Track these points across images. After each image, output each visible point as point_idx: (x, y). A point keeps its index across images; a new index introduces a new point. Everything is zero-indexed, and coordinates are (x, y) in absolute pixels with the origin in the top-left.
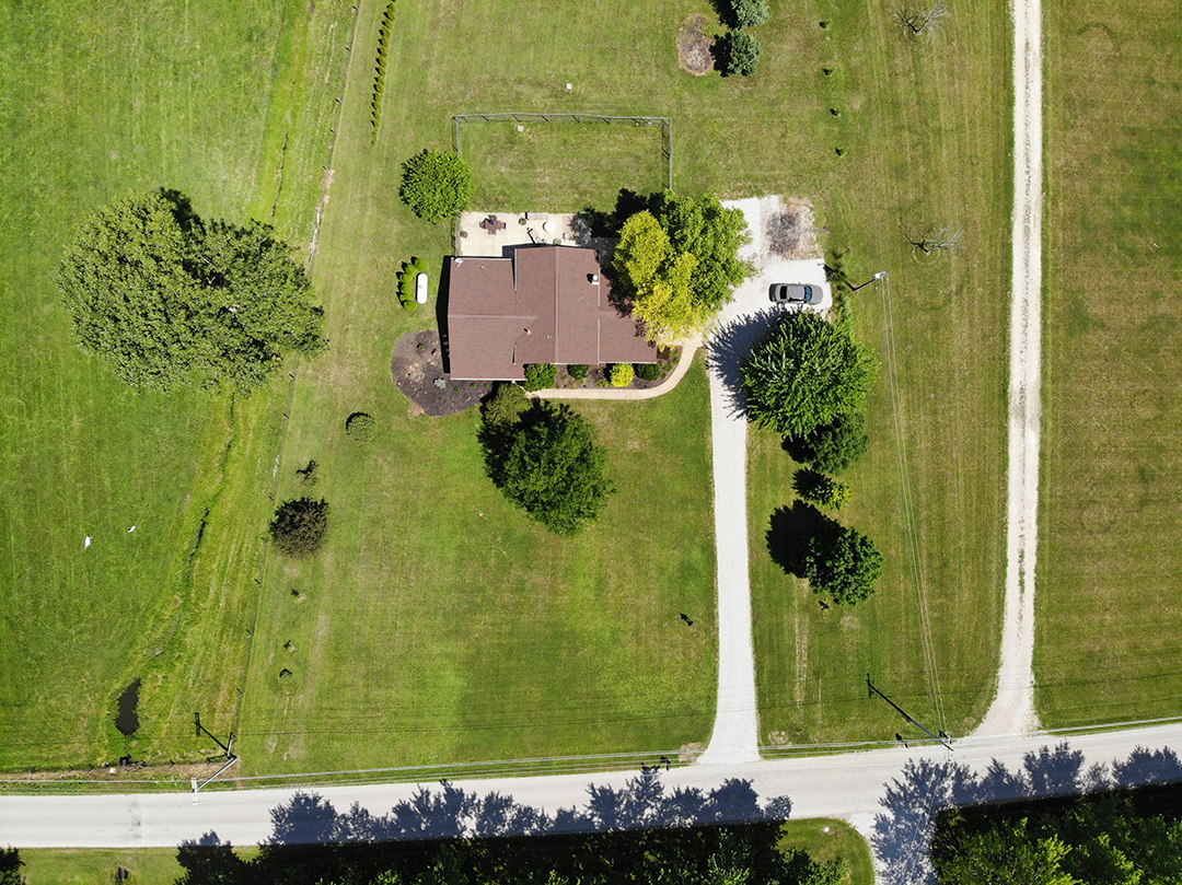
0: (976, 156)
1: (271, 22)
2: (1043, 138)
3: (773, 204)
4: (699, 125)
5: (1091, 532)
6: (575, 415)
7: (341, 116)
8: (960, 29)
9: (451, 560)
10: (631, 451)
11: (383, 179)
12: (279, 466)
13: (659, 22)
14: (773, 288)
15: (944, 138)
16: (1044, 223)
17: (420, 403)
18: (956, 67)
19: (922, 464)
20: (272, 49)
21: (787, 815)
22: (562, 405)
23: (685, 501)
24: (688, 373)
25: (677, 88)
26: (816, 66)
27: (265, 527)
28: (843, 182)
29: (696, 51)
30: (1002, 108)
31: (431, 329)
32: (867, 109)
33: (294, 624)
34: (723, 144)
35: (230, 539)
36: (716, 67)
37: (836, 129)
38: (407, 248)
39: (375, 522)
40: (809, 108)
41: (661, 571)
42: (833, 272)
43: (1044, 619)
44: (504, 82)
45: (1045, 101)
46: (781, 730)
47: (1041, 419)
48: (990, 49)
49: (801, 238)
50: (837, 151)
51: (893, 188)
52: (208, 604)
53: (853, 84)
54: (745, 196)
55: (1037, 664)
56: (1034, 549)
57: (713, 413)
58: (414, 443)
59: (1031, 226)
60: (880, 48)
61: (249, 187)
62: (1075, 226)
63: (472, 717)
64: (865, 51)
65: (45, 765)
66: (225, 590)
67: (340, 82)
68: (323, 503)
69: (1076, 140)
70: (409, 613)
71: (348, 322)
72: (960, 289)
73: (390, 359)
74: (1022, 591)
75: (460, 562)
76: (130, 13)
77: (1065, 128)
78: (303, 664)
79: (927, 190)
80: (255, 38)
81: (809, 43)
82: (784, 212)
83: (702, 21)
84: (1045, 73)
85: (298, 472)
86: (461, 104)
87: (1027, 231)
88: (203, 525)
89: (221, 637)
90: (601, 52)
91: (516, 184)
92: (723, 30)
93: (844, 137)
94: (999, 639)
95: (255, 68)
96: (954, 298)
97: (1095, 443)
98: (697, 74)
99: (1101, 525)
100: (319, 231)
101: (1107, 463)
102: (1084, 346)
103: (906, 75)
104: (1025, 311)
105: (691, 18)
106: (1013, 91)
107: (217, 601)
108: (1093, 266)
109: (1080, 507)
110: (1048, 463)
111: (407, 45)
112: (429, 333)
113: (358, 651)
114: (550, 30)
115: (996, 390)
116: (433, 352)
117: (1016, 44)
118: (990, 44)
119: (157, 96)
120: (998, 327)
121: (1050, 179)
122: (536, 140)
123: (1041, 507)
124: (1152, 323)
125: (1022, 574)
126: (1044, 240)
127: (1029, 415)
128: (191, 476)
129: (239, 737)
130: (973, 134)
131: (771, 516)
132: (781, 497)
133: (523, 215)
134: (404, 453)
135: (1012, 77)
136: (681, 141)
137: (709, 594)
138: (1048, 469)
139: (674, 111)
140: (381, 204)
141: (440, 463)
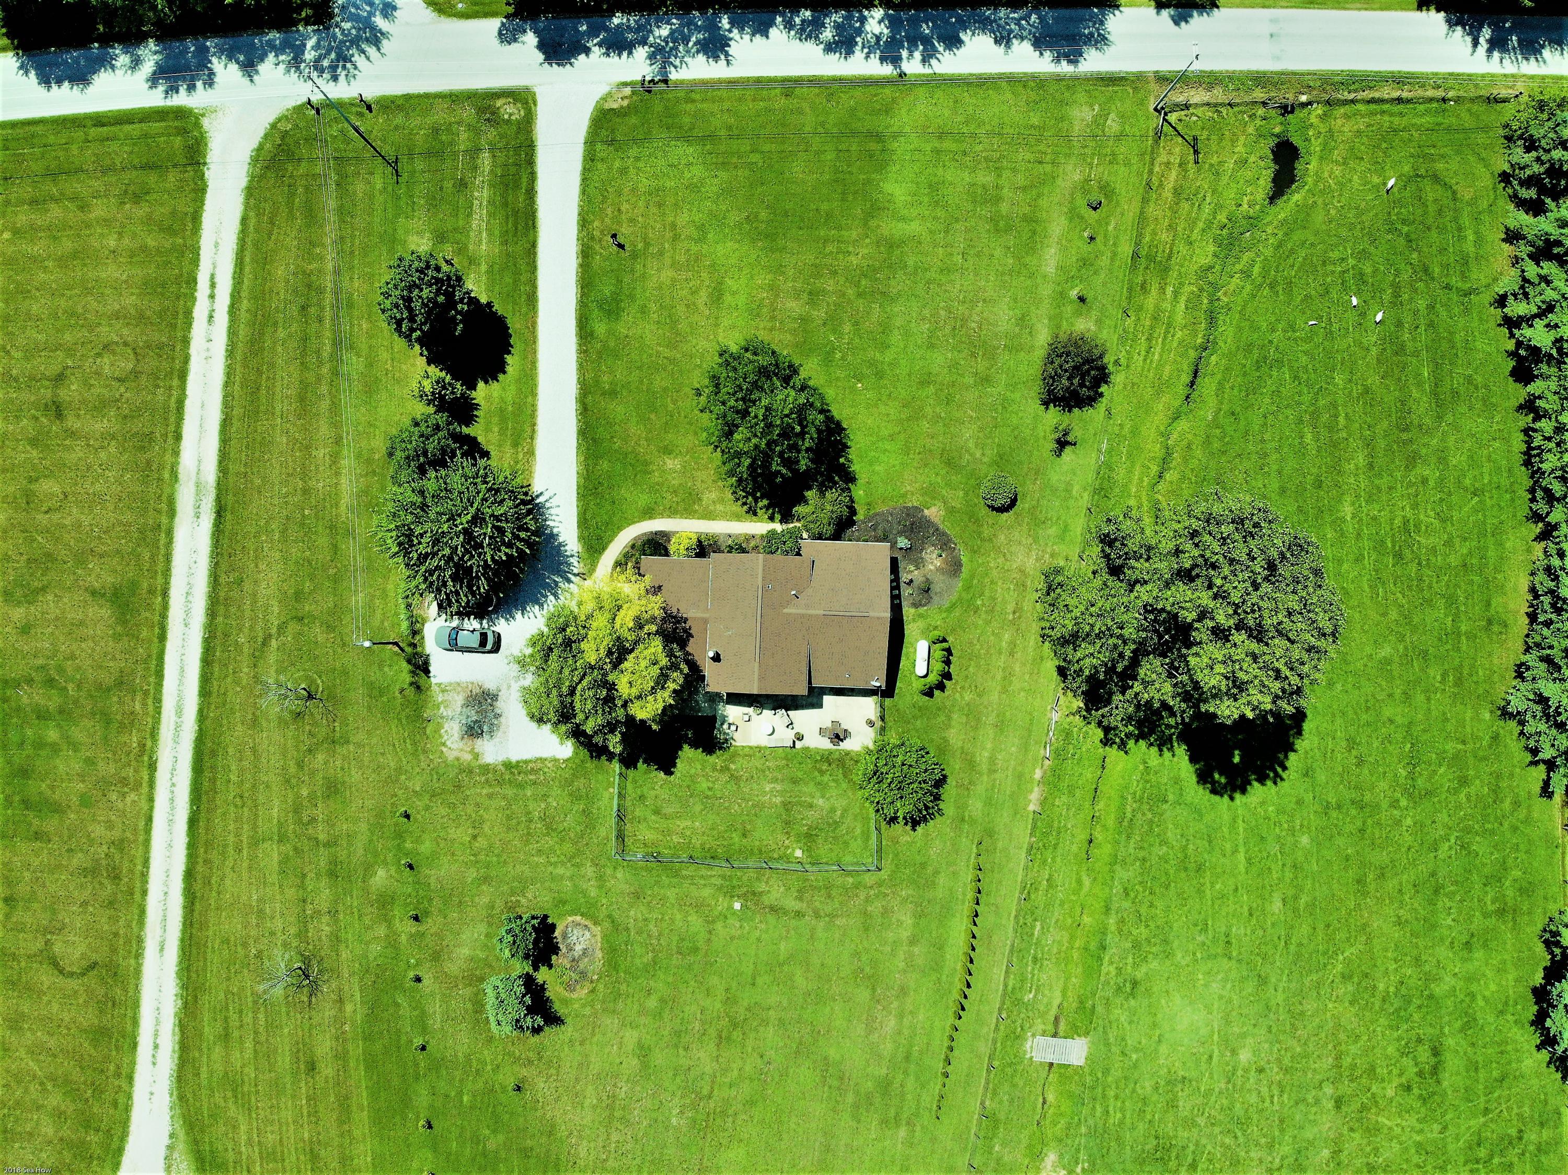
0: (236, 806)
1: (1108, 1003)
2: (150, 829)
3: (492, 751)
4: (579, 853)
5: (126, 344)
6: (740, 503)
7: (1019, 879)
8: (246, 971)
9: (896, 332)
10: (675, 457)
11: (968, 796)
12: (1099, 450)
13: (623, 987)
14: (496, 648)
15: (275, 830)
16: (157, 719)
17: (929, 523)
18: (254, 921)
20: (1106, 967)
21: (503, 24)
22: (755, 514)
23: (612, 393)
24: (604, 549)
25: (604, 901)
26: (428, 925)
27: (1116, 379)
28: (403, 777)
29: (578, 948)
30: (200, 868)
31: (912, 610)
32: (369, 869)
33: (1085, 263)
34: (550, 828)
35: (1160, 365)
36: (553, 927)
37: (408, 845)
39: (985, 380)
40: (441, 871)
41: (643, 310)
42: (421, 666)
43: (189, 242)
44: (817, 915)
45: (144, 876)
46: (508, 122)
47: (176, 480)
48: (210, 944)
49: (459, 709)
50: (407, 816)
51: (342, 769)
52: (1187, 289)
53: (385, 902)
54: (526, 762)
55: (200, 190)
56: (195, 325)
57: (575, 500)
58: (937, 474)
59: (173, 718)
60: (347, 947)
61: (1135, 793)
62: (119, 717)
63: (873, 146)
64: (367, 943)
65: (1386, 107)
66: (1167, 306)
67: (1021, 921)
68: (1046, 404)
69: (110, 826)
70: (946, 270)
71: (1013, 622)
72: (265, 643)
73: (963, 576)
74: (212, 277)
75: (886, 328)
76: (1288, 1027)
77: (122, 841)
78: (1073, 215)
79: (300, 765)
80: (1128, 985)
81: (436, 957)
82: (479, 742)
84: (142, 912)
85: (1075, 444)
86: (871, 887)
87: (179, 712)
88: (1192, 383)
89: (1171, 251)
90: (696, 950)
91: (806, 784)
92: (542, 975)
93: (399, 835)
94: (244, 220)
95: (1128, 945)
96: (274, 631)
97: (112, 450)
98: (578, 918)
99: (114, 353)
100: (1047, 734)
101: (100, 426)
102: (119, 568)
103: (317, 913)
104: (188, 612)
105: (582, 992)
106: (185, 889)
107: (1176, 294)
108: (100, 667)
109: (136, 374)
110: (172, 428)
111: (937, 966)
112: (916, 605)
113: (1008, 229)
114: (759, 981)
115: (229, 516)
116: (911, 581)
117: (176, 949)
118: (209, 950)
119: (1251, 915)
120: (222, 594)
121: (146, 777)
122: (781, 837)
123: (183, 375)
124: (32, 595)
125: (212, 297)
126: (158, 700)
127: (193, 489)
128: (1207, 441)
129: (1151, 133)
130: (237, 835)
131: (504, 372)
132: (495, 394)
133: (799, 745)
134: (949, 462)
135: (185, 907)
136: (603, 832)
137: (586, 282)
138: (172, 419)
139: (609, 871)
140: (971, 764)
141: (906, 450)
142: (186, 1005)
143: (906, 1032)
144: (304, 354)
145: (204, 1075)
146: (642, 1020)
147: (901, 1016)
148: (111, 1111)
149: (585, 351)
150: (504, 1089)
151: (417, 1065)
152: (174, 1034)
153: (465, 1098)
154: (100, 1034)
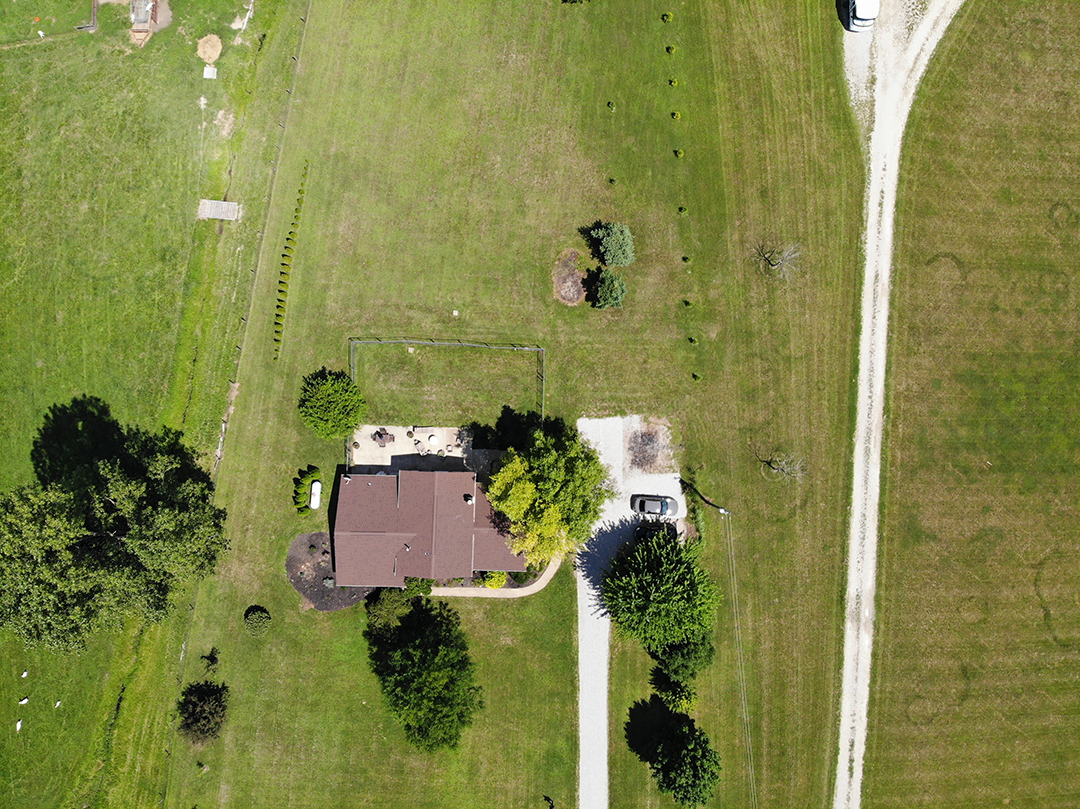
0: (823, 382)
1: (183, 244)
2: (887, 364)
3: (635, 423)
4: (570, 351)
5: (915, 724)
6: (453, 612)
7: (246, 334)
8: (814, 262)
9: (337, 743)
10: (504, 646)
11: (284, 393)
12: (185, 652)
13: (536, 256)
14: (634, 498)
15: (793, 365)
16: (884, 445)
17: (310, 598)
18: (807, 298)
19: (765, 661)
20: (184, 270)
22: (441, 603)
23: (552, 694)
24: (556, 573)
25: (552, 317)
26: (678, 298)
27: (173, 705)
28: (698, 404)
29: (569, 284)
30: (849, 337)
31: (323, 531)
32: (722, 337)
33: (199, 791)
34: (591, 368)
35: (143, 714)
36: (587, 299)
37: (693, 356)
38: (304, 456)
39: (270, 706)
40: (669, 337)
41: (529, 758)
42: (687, 486)
43: (869, 800)
44: (397, 307)
45: (890, 329)
47: (874, 623)
48: (840, 281)
49: (659, 453)
50: (694, 376)
51: (744, 410)
52: (125, 769)
53: (710, 315)
54: (609, 415)
56: (864, 739)
57: (579, 611)
58: (304, 635)
59: (872, 446)
60: (737, 282)
61: (161, 397)
62: (913, 446)
64: (722, 285)
66: (140, 758)
67: (245, 302)
68: (224, 688)
69: (918, 366)
70: (300, 788)
71: (249, 522)
72: (804, 503)
73: (285, 557)
74: (851, 776)
75: (345, 747)
76: (53, 229)
77: (908, 355)
79: (775, 413)
80: (168, 258)
81: (672, 276)
82: (644, 430)
83: (576, 256)
84: (892, 303)
85: (202, 657)
86: (357, 326)
87: (867, 451)
88: (121, 699)
89: (138, 799)
90: (486, 282)
91: (405, 401)
92: (594, 264)
93: (700, 363)
95: (167, 286)
96: (798, 511)
97: (923, 645)
98: (569, 305)
99: (924, 717)
100: (224, 439)
101: (933, 662)
102: (916, 557)
103: (760, 306)
104: (863, 525)
105: (566, 251)
106: (860, 321)
107: (133, 767)
108: (928, 483)
109: (907, 702)
110: (879, 662)
111: (308, 270)
112: (321, 534)
114: (438, 260)
115: (835, 597)
116: (323, 554)
117: (866, 277)
118: (841, 276)
119: (78, 309)
120: (838, 538)
121: (891, 402)
122: (425, 363)
123: (872, 702)
124: (982, 535)
125: (851, 761)
126: (883, 459)
127: (863, 620)
128: (108, 657)
130: (821, 361)
131: (630, 709)
132: (639, 691)
133: (411, 428)
134: (296, 643)
135: (860, 307)
136: (554, 365)
137: (571, 779)
138: (879, 668)
139: (548, 338)
140: (281, 416)
141: (328, 654)
142: (858, 236)
143: (330, 223)
144: (782, 720)
145: (844, 184)
146: (523, 232)
147: (334, 235)
148: (915, 155)
149: (572, 726)
150: (622, 181)
151: (685, 196)
152: (867, 214)
153: (650, 173)
154: (924, 211)
